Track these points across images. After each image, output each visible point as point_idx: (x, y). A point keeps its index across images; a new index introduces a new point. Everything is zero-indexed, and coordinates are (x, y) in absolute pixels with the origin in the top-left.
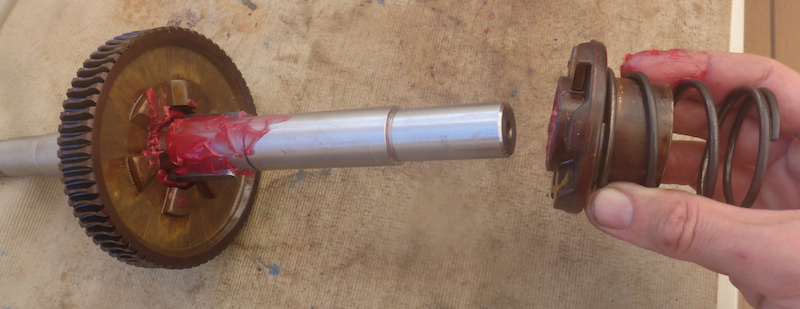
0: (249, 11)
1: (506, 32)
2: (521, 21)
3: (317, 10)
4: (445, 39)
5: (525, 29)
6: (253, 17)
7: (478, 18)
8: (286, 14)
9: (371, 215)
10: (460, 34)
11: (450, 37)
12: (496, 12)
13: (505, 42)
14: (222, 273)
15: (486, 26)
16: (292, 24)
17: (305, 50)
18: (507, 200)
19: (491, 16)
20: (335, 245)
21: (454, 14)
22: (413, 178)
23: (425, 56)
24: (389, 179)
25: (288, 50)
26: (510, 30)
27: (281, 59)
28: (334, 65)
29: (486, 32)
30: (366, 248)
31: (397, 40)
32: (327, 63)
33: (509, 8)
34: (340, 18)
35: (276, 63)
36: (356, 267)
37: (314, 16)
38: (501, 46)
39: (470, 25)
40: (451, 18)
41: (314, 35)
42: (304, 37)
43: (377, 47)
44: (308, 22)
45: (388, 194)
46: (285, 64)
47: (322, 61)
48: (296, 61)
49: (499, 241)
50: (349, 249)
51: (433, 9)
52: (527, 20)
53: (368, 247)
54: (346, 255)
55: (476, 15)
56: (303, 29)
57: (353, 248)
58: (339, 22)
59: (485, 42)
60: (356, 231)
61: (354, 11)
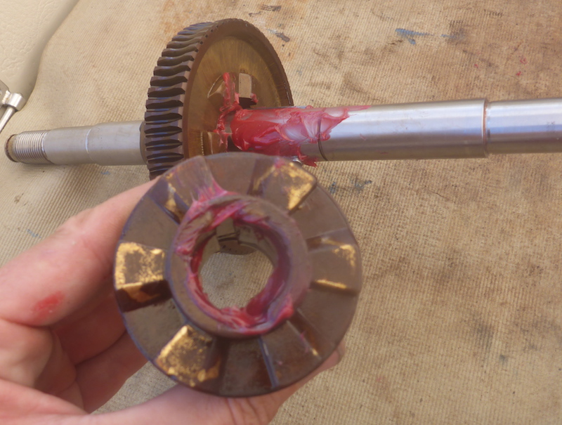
0: (282, 42)
1: (538, 76)
2: (553, 67)
3: (349, 45)
4: (477, 78)
5: (557, 75)
6: (286, 48)
7: (510, 62)
8: (318, 47)
9: (406, 230)
10: (492, 74)
11: (482, 76)
12: (528, 58)
13: (537, 85)
14: (252, 273)
15: (518, 69)
16: (324, 56)
17: (338, 79)
18: (545, 229)
19: (523, 61)
20: (368, 256)
21: (486, 56)
22: (448, 200)
23: (457, 91)
24: (423, 199)
25: (320, 78)
26: (542, 75)
27: (313, 85)
28: (366, 93)
29: (518, 74)
30: (400, 261)
31: (429, 76)
32: (359, 91)
33: (540, 55)
34: (372, 54)
35: (309, 89)
36: (390, 278)
37: (346, 50)
38: (534, 88)
39: (502, 68)
40: (483, 60)
41: (346, 67)
42: (336, 68)
43: (409, 81)
44: (340, 55)
45: (422, 213)
46: (317, 89)
47: (354, 89)
48: (328, 88)
49: (538, 267)
50: (382, 261)
51: (465, 51)
52: (558, 67)
53: (402, 260)
54: (379, 266)
55: (508, 59)
56: (336, 61)
57: (387, 260)
58: (370, 57)
59: (517, 84)
60: (390, 245)
61: (385, 48)
